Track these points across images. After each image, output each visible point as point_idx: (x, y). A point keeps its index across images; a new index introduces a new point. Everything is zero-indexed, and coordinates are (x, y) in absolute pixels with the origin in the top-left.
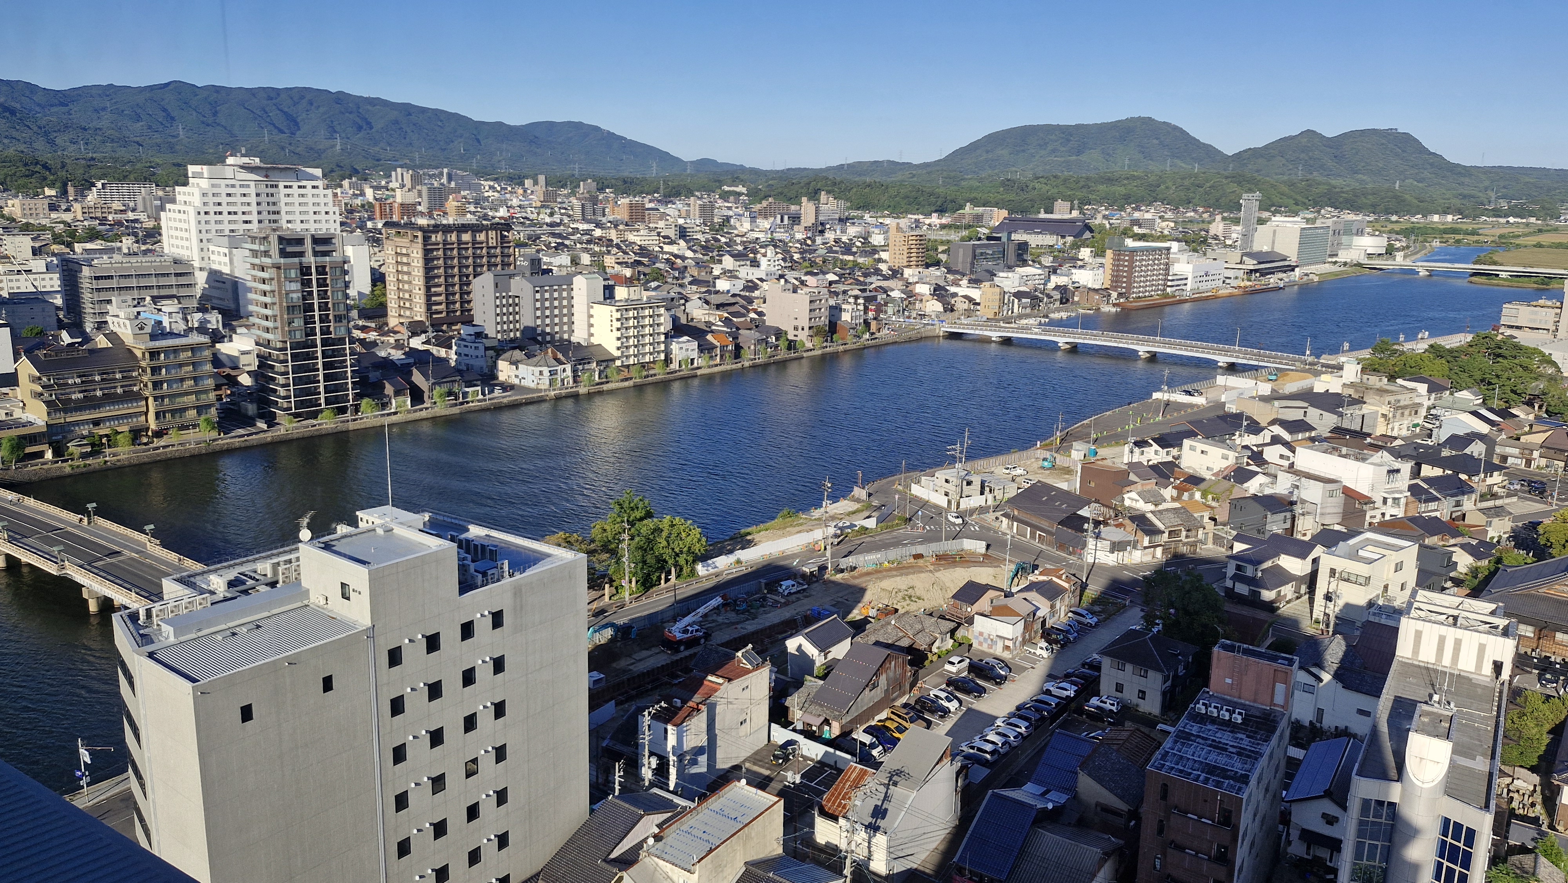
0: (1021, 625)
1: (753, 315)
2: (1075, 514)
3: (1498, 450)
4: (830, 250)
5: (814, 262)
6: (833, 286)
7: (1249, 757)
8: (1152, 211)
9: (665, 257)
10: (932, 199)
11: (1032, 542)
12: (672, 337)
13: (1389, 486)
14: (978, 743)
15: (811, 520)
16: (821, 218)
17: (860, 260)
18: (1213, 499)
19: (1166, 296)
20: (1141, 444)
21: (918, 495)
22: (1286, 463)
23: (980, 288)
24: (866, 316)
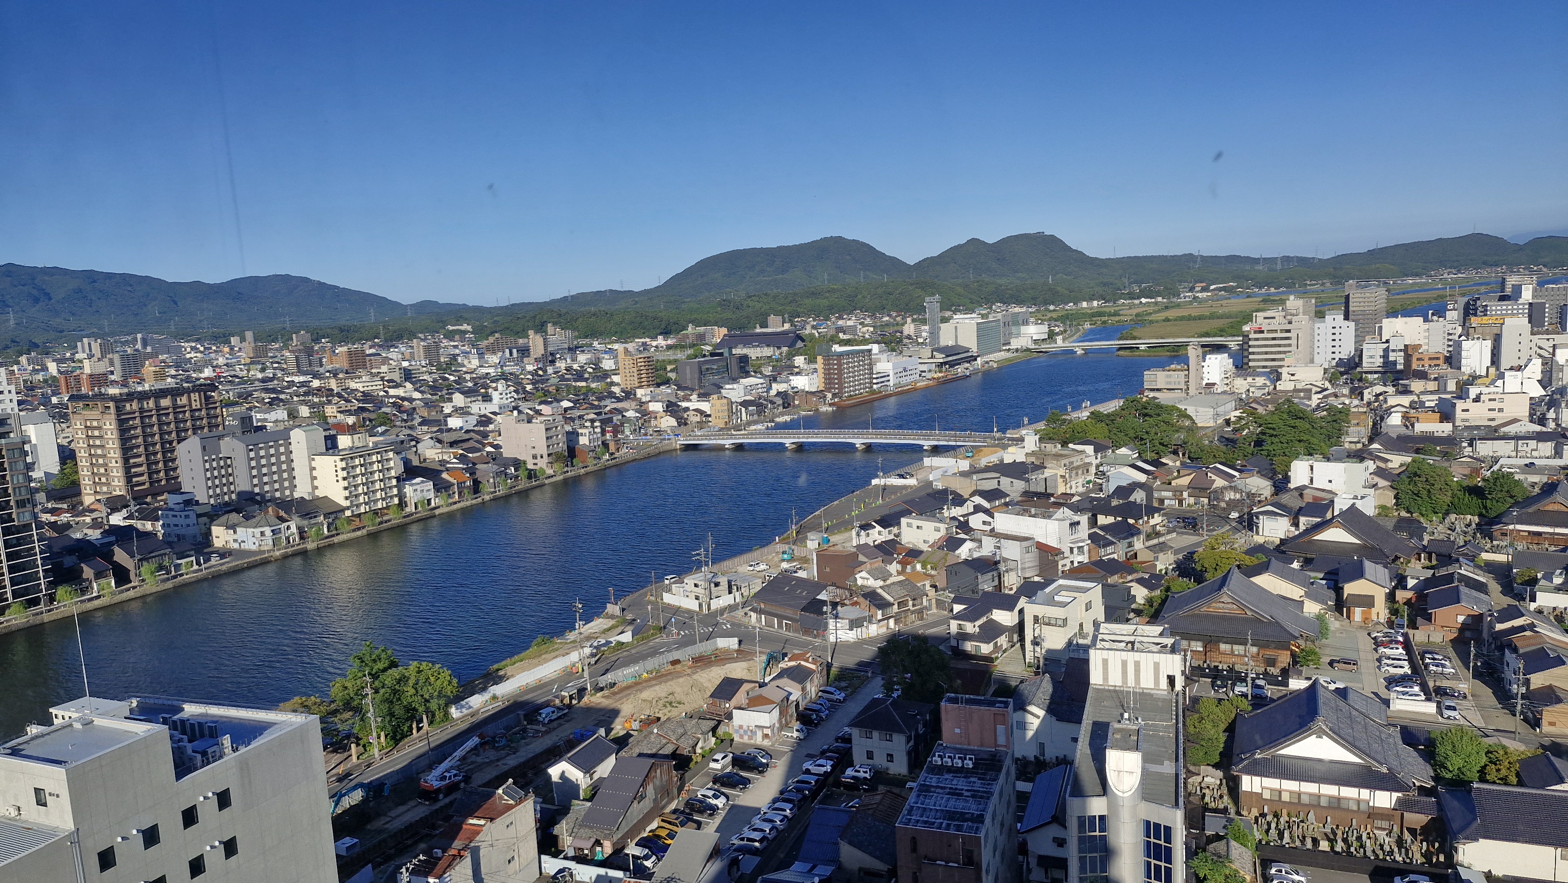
0: (776, 713)
1: (489, 449)
2: (815, 599)
3: (1156, 495)
4: (562, 378)
5: (548, 391)
6: (568, 412)
7: (982, 797)
8: (853, 319)
9: (392, 401)
10: (656, 323)
11: (780, 631)
12: (404, 480)
13: (1073, 537)
14: (747, 833)
15: (566, 643)
16: (550, 349)
17: (593, 385)
18: (932, 568)
19: (873, 392)
20: (866, 527)
21: (671, 602)
22: (988, 528)
23: (709, 401)
24: (604, 438)
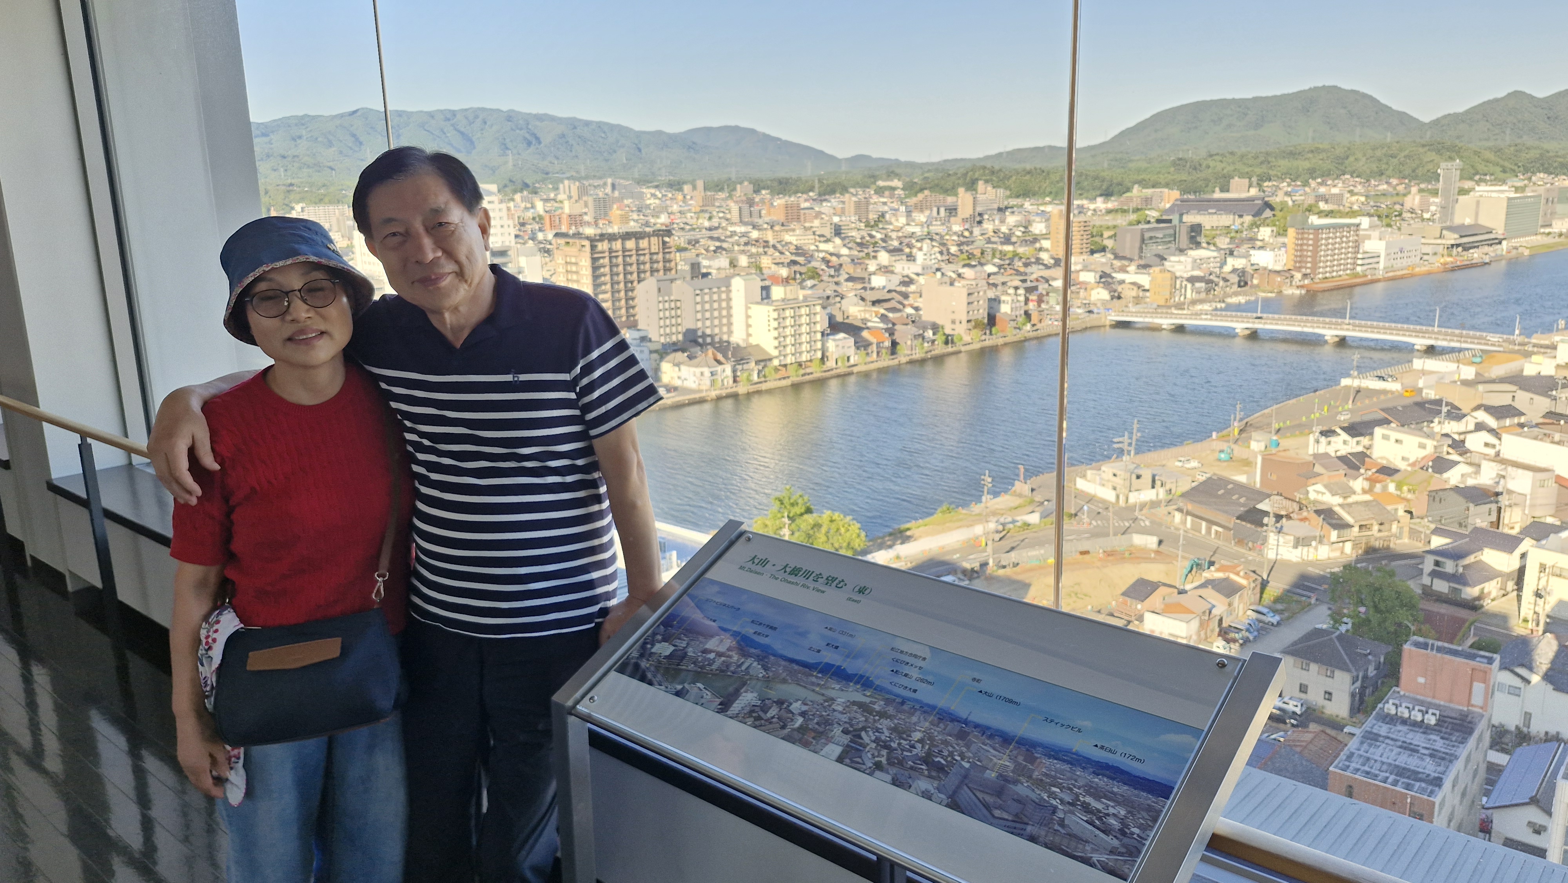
0: (1195, 624)
1: (909, 310)
2: (1254, 507)
4: (989, 241)
5: (972, 254)
6: (992, 277)
8: (1340, 185)
9: (822, 255)
10: (1097, 183)
11: (1208, 537)
12: (828, 335)
15: (971, 515)
16: (979, 209)
17: (1021, 250)
18: (1409, 491)
19: (1356, 275)
20: (1327, 433)
21: (1085, 489)
22: (1491, 452)
23: (1149, 274)
24: (1026, 308)
